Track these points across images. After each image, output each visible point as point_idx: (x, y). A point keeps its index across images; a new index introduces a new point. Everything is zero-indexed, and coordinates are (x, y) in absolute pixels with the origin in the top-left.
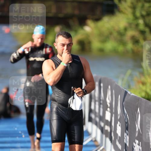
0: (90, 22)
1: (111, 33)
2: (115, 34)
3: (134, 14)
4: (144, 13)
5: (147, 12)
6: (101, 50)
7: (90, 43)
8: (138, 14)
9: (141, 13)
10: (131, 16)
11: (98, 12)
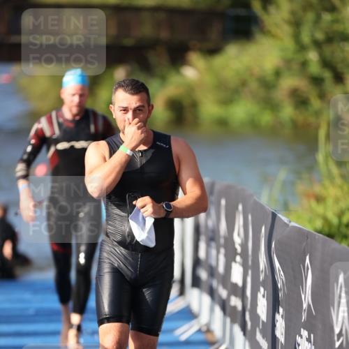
0: (195, 57)
1: (244, 83)
2: (254, 85)
3: (297, 37)
4: (320, 36)
5: (327, 33)
6: (223, 123)
7: (194, 105)
8: (306, 38)
9: (313, 36)
10: (289, 43)
11: (214, 33)
